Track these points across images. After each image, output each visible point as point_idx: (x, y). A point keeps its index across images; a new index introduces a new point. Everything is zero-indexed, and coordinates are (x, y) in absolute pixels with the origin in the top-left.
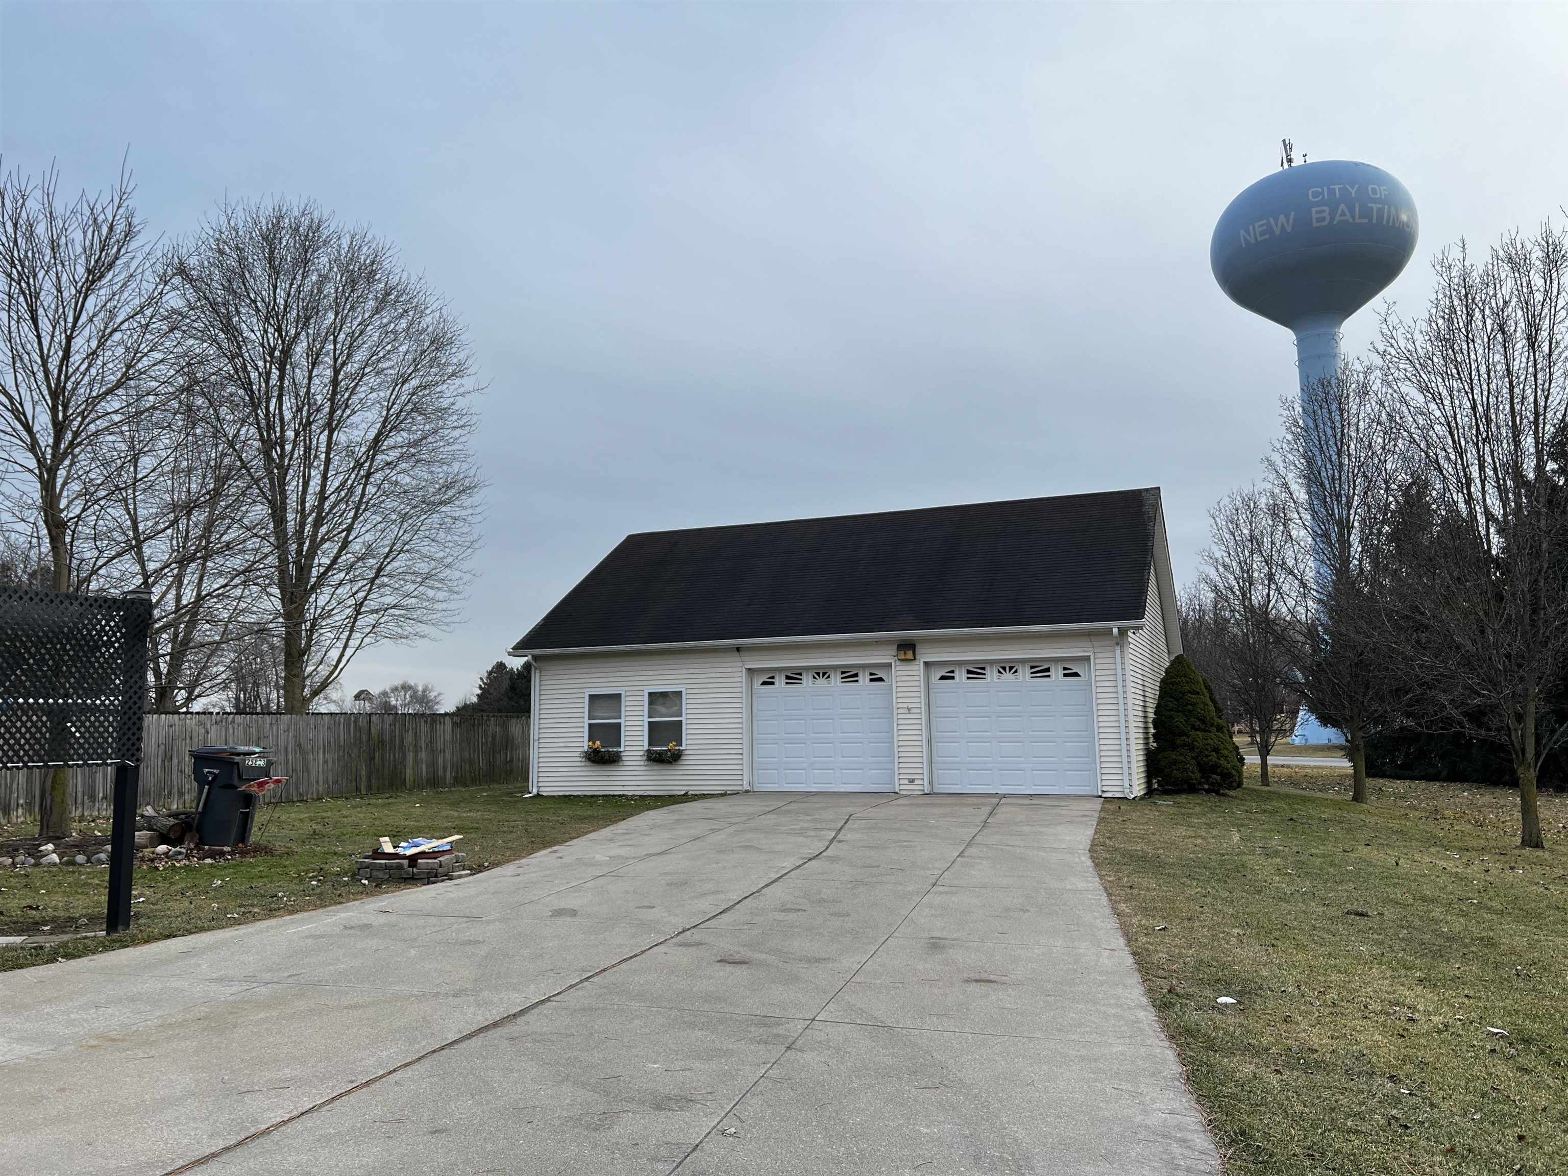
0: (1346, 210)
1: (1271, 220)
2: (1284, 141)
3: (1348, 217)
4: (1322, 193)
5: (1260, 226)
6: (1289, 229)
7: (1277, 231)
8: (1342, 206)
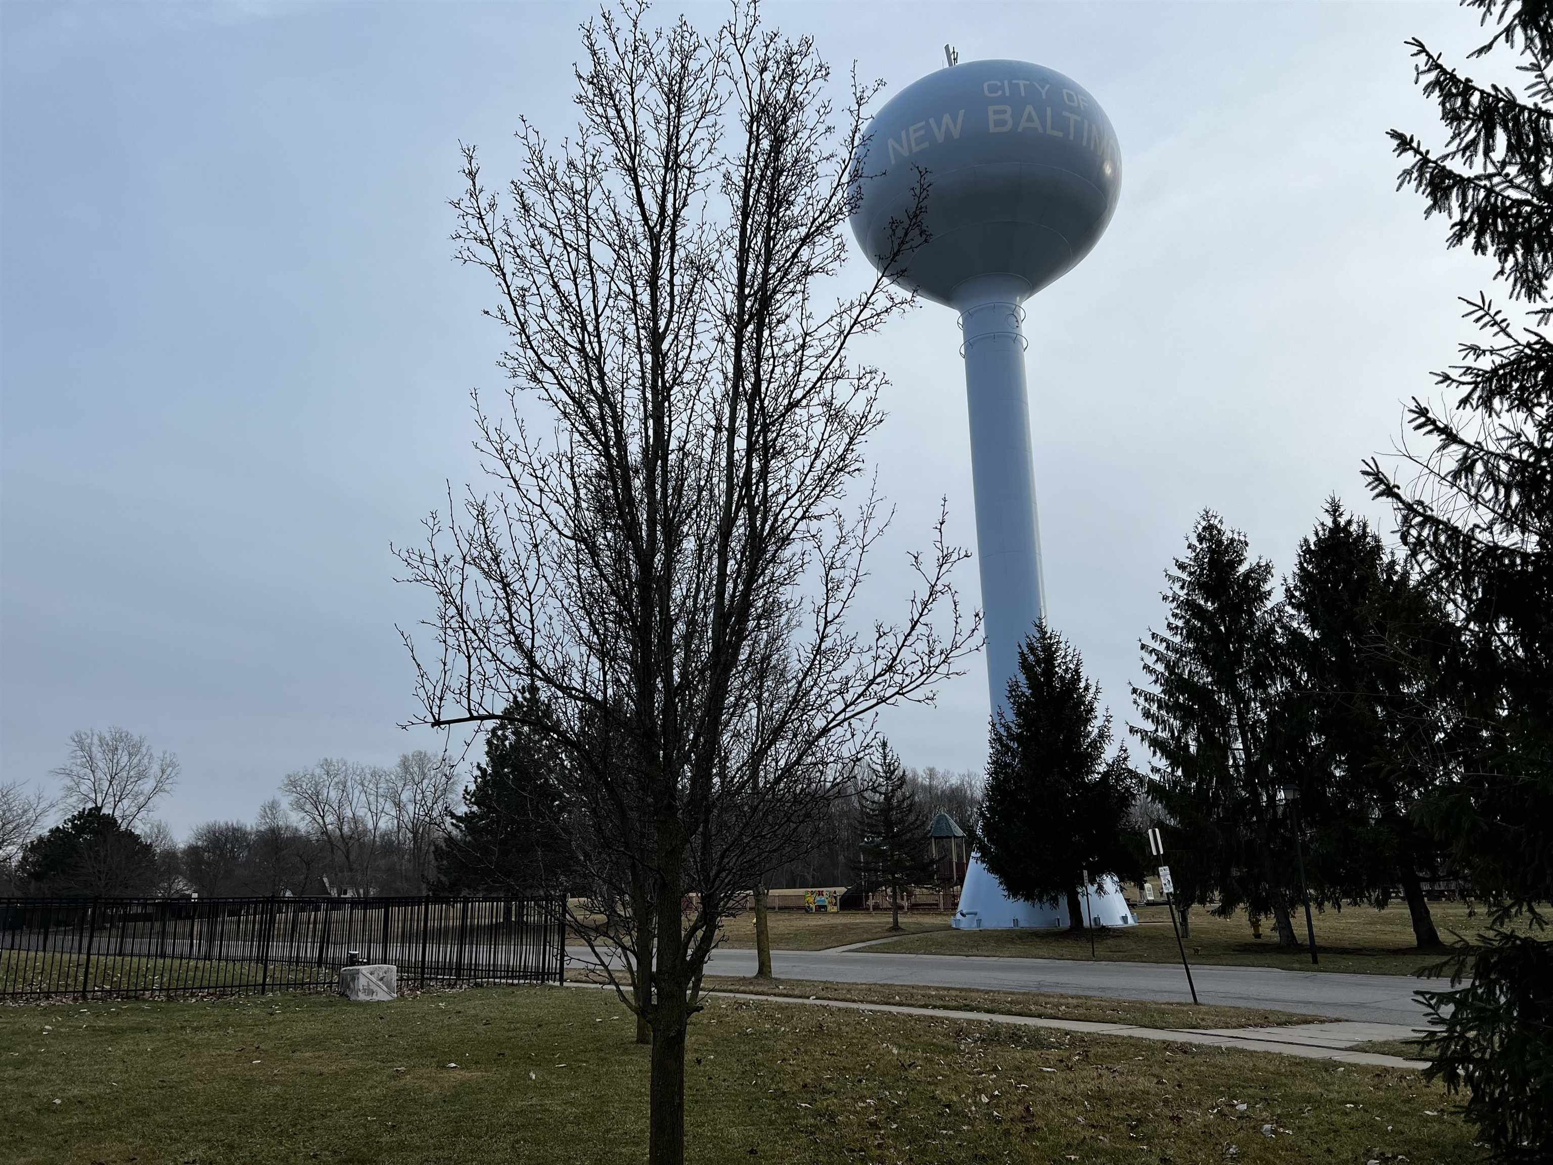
0: (1034, 114)
1: (932, 121)
2: (947, 48)
3: (1037, 124)
4: (1002, 88)
5: (915, 131)
6: (956, 135)
7: (940, 137)
8: (1029, 108)
